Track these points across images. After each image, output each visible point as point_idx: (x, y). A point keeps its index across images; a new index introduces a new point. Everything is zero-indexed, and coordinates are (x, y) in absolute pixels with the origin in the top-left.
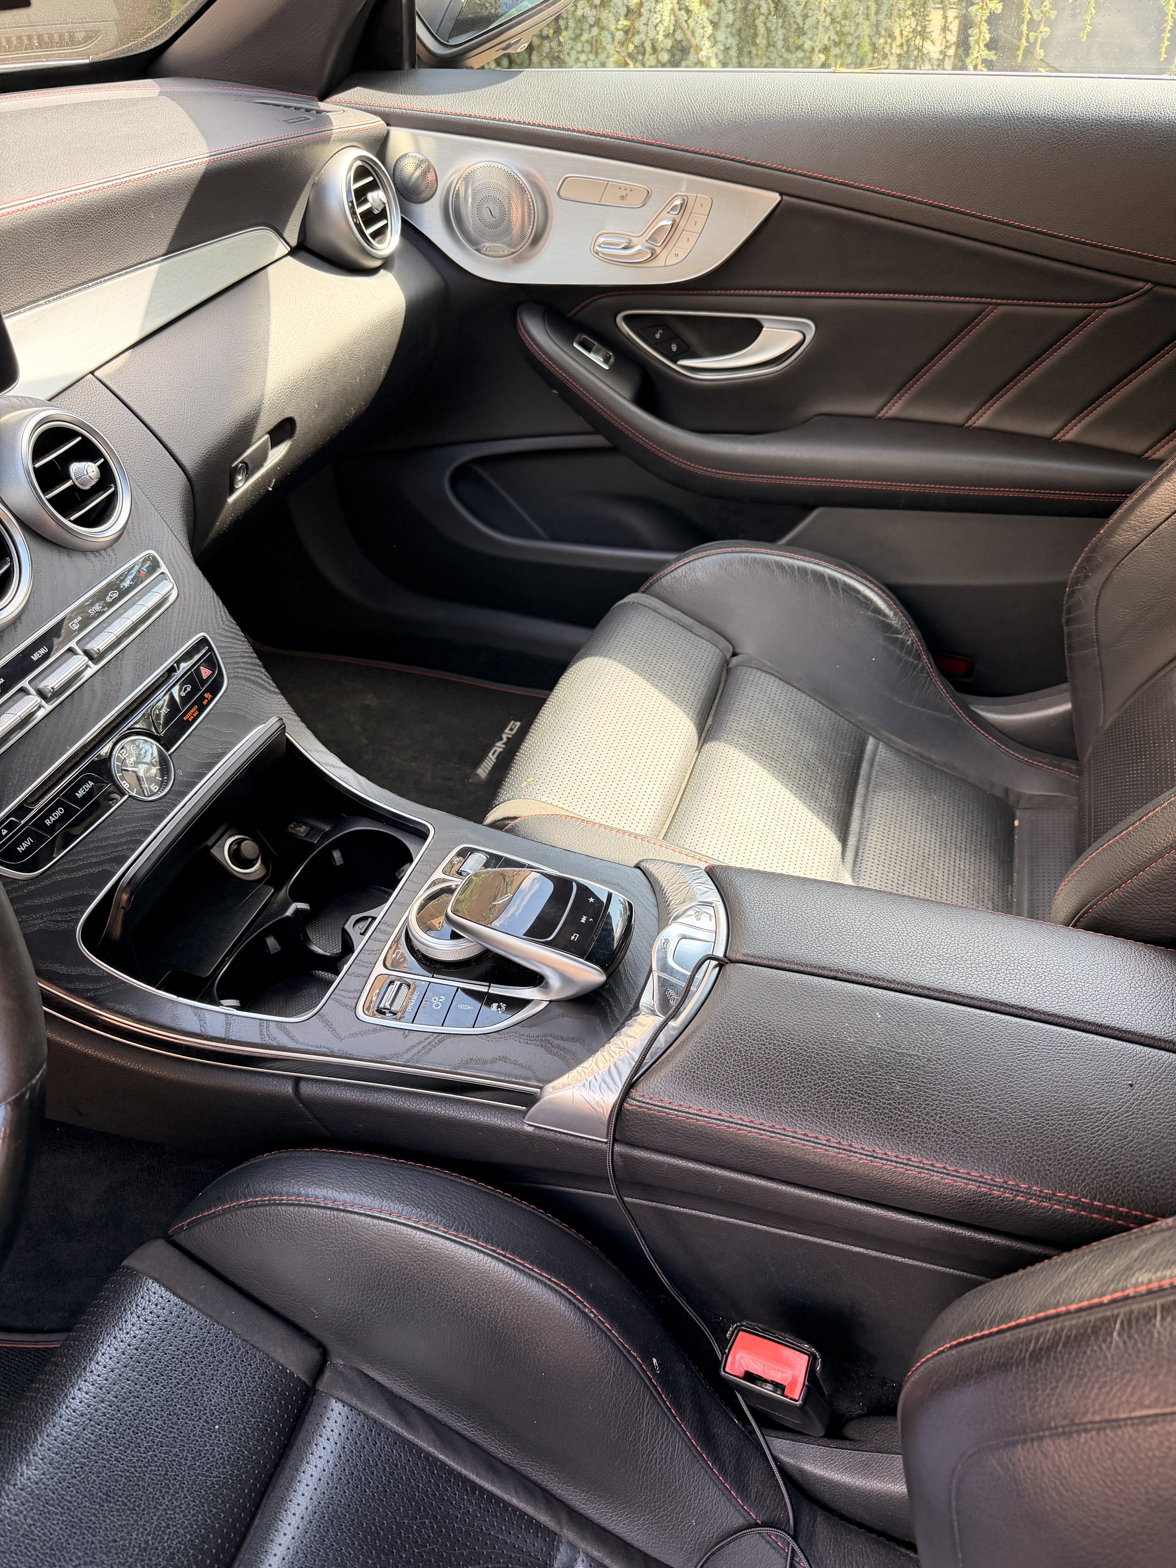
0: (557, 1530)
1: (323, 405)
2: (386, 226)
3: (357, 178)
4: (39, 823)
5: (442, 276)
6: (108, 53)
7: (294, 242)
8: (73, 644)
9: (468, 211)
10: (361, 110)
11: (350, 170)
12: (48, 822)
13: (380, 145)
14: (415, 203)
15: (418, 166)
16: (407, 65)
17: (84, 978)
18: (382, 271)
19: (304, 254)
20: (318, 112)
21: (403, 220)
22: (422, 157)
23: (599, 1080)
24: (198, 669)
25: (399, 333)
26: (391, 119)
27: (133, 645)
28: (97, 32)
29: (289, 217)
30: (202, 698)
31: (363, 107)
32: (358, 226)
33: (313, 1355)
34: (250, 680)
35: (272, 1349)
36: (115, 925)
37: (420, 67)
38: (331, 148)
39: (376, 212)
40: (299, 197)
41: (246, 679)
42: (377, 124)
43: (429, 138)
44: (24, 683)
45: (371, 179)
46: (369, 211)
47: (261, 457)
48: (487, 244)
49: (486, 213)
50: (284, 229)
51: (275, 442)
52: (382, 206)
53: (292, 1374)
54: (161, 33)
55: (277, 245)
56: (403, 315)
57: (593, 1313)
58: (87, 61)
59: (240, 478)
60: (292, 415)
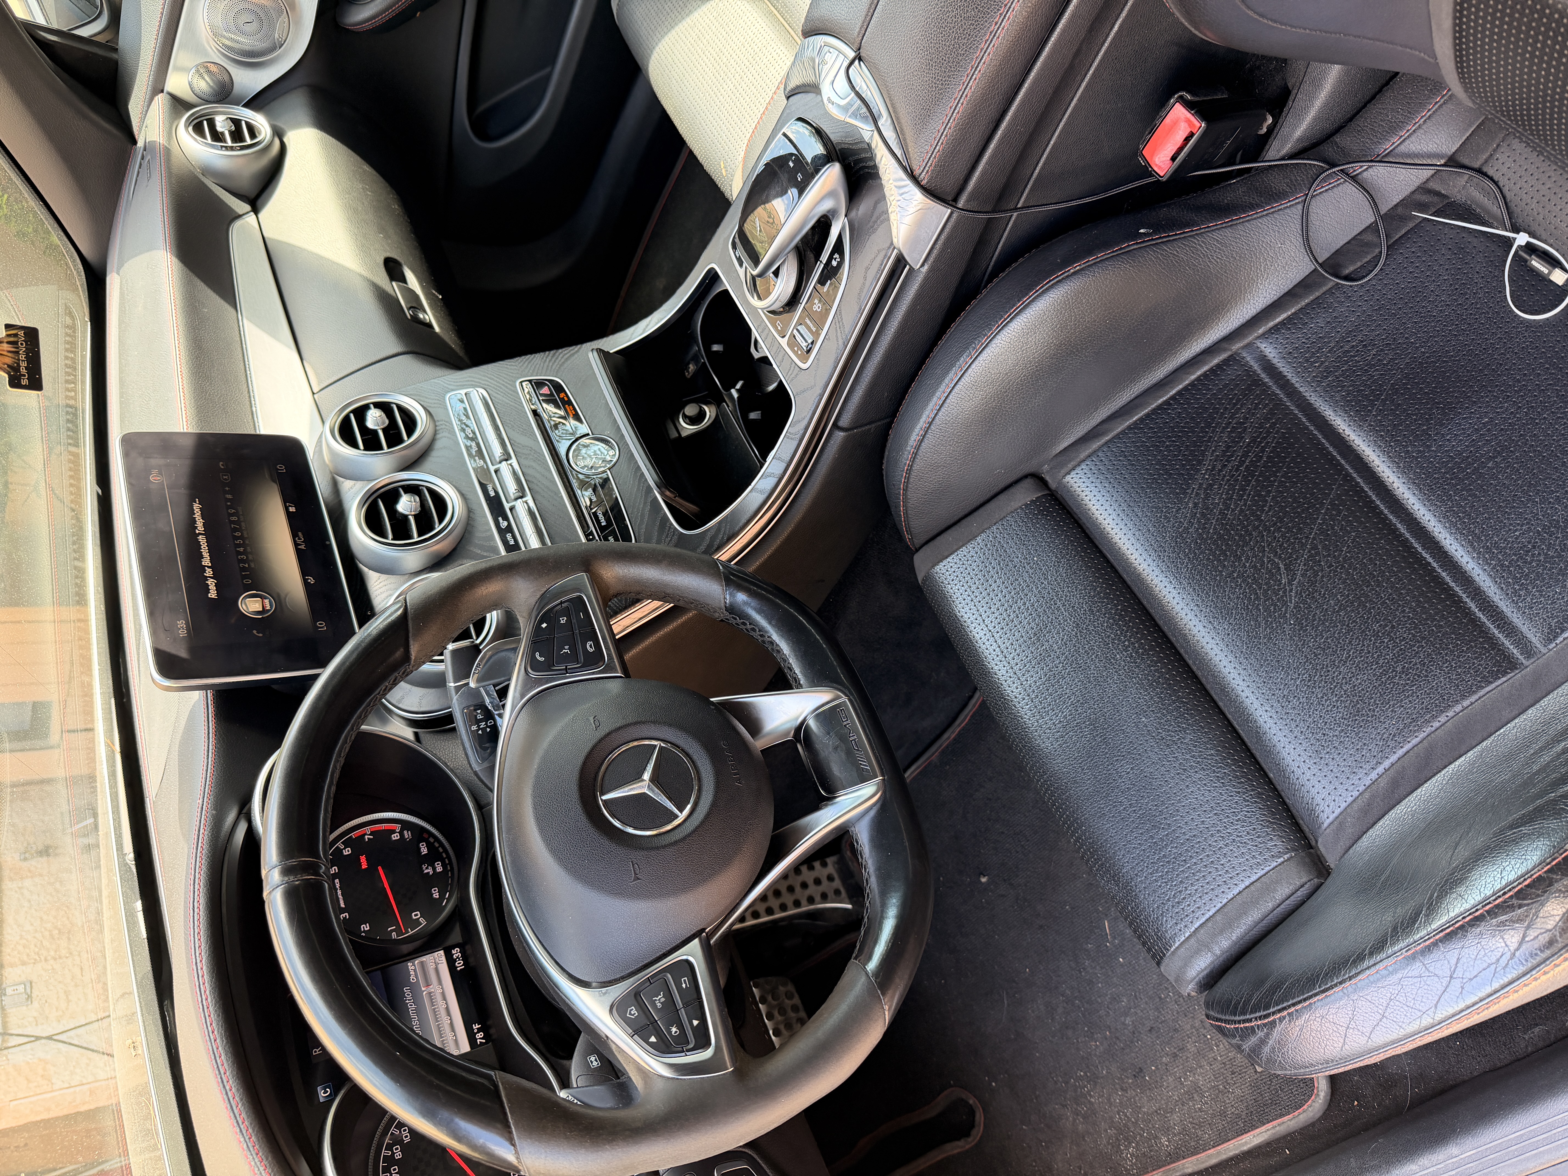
0: (1229, 353)
1: (382, 230)
2: (247, 123)
3: (203, 135)
4: (602, 529)
5: (300, 86)
6: (84, 304)
7: (248, 208)
8: (492, 469)
9: (247, 42)
10: (147, 111)
11: (195, 140)
12: (603, 524)
13: (179, 104)
14: (232, 90)
15: (201, 75)
16: (115, 56)
17: (713, 538)
18: (285, 140)
19: (259, 202)
20: (145, 150)
21: (246, 105)
22: (193, 70)
23: (900, 198)
24: (542, 395)
25: (339, 144)
26: (158, 88)
27: (509, 431)
28: (67, 307)
29: (227, 205)
30: (562, 400)
31: (145, 108)
32: (243, 148)
33: (1028, 483)
34: (564, 363)
35: (1009, 508)
36: (688, 507)
37: (117, 44)
38: (175, 149)
39: (233, 128)
40: (211, 191)
41: (561, 365)
42: (160, 100)
43: (179, 56)
44: (507, 506)
45: (205, 122)
46: (232, 133)
47: (411, 294)
48: (276, 36)
49: (248, 28)
50: (236, 212)
51: (403, 279)
52: (229, 120)
53: (1032, 501)
54: (71, 257)
55: (247, 222)
56: (324, 134)
57: (1077, 266)
58: (89, 323)
59: (421, 316)
60: (383, 259)
